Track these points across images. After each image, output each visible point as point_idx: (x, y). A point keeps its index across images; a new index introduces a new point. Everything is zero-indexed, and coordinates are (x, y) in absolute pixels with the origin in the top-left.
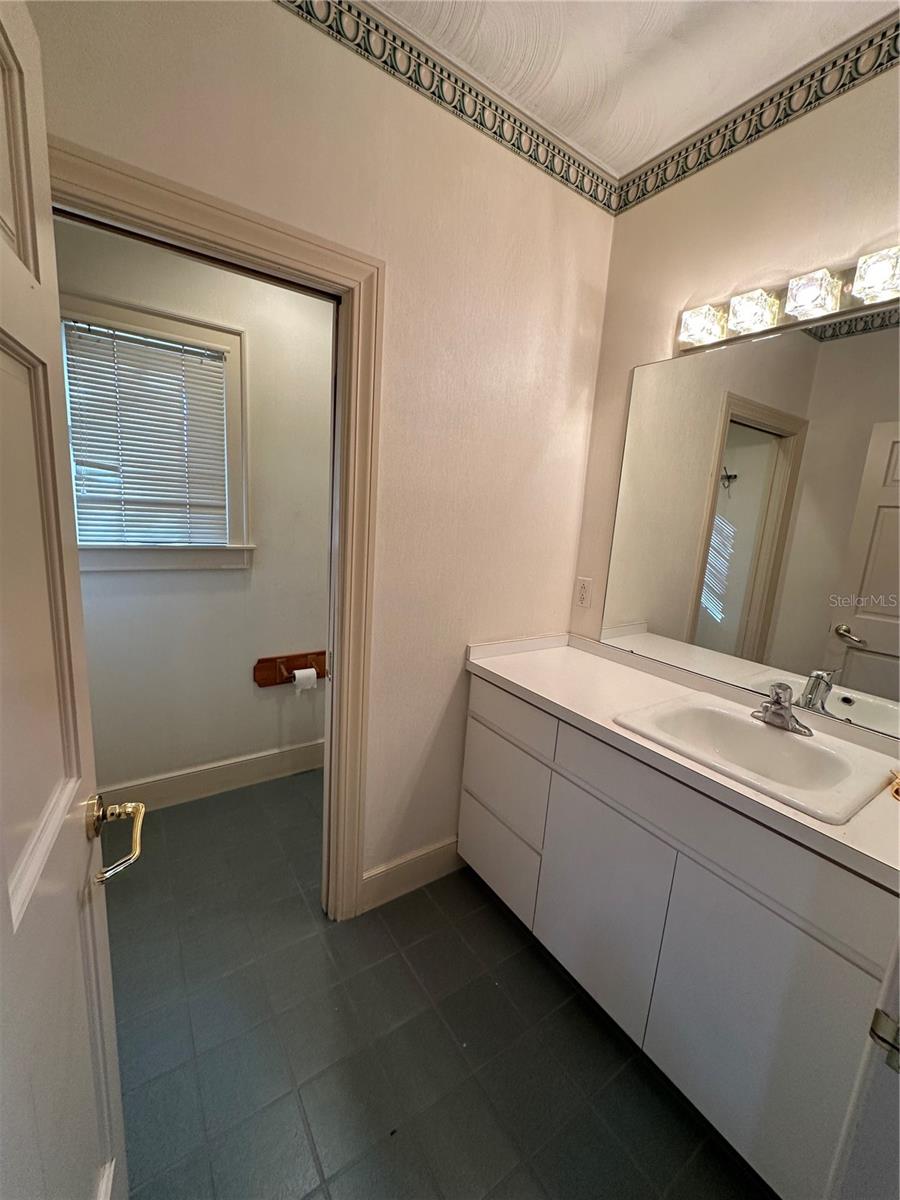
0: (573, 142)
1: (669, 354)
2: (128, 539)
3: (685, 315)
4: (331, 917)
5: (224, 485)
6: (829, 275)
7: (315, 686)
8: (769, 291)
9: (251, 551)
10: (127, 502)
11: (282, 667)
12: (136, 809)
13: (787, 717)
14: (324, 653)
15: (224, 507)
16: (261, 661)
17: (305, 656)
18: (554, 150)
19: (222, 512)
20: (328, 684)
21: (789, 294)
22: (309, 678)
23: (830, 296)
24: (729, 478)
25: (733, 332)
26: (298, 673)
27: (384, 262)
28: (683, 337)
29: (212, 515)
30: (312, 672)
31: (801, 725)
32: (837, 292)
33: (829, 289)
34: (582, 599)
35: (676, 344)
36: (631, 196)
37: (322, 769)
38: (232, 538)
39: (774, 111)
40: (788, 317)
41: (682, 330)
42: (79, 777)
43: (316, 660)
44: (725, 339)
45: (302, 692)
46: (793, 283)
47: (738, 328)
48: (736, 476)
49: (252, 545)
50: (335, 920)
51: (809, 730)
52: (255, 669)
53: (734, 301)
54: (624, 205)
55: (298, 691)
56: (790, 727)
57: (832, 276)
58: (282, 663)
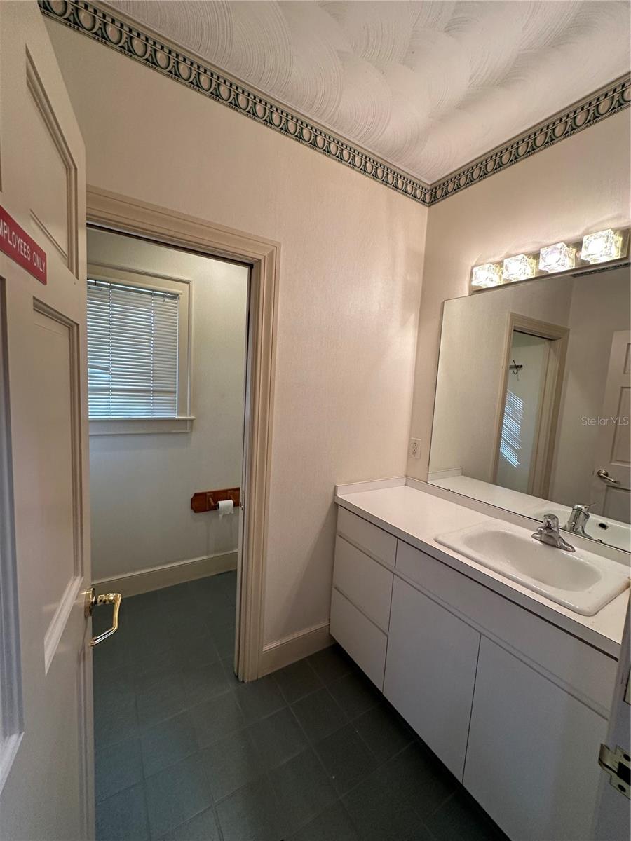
0: (399, 165)
1: (467, 293)
2: (113, 414)
3: (475, 270)
4: (240, 678)
5: (176, 378)
6: (565, 246)
7: (233, 512)
8: (528, 255)
9: (192, 420)
10: (114, 390)
11: (211, 499)
12: (116, 597)
13: (556, 537)
14: (238, 489)
15: (175, 392)
16: (196, 495)
17: (226, 491)
18: (387, 170)
19: (174, 395)
20: (241, 512)
21: (541, 257)
22: (228, 507)
23: (568, 258)
24: (517, 367)
25: (507, 280)
26: (221, 503)
27: (280, 243)
28: (474, 283)
29: (168, 397)
30: (230, 502)
31: (566, 544)
32: (572, 256)
33: (567, 254)
34: (415, 453)
35: (471, 287)
36: (439, 195)
37: (236, 571)
38: (179, 413)
39: (525, 147)
40: (541, 271)
41: (473, 278)
42: (82, 576)
43: (233, 494)
44: (502, 284)
45: (224, 516)
46: (542, 251)
47: (510, 278)
48: (521, 366)
49: (193, 417)
50: (243, 681)
51: (572, 547)
52: (192, 500)
53: (506, 262)
54: (434, 201)
55: (221, 516)
56: (559, 545)
57: (568, 246)
58: (211, 496)
